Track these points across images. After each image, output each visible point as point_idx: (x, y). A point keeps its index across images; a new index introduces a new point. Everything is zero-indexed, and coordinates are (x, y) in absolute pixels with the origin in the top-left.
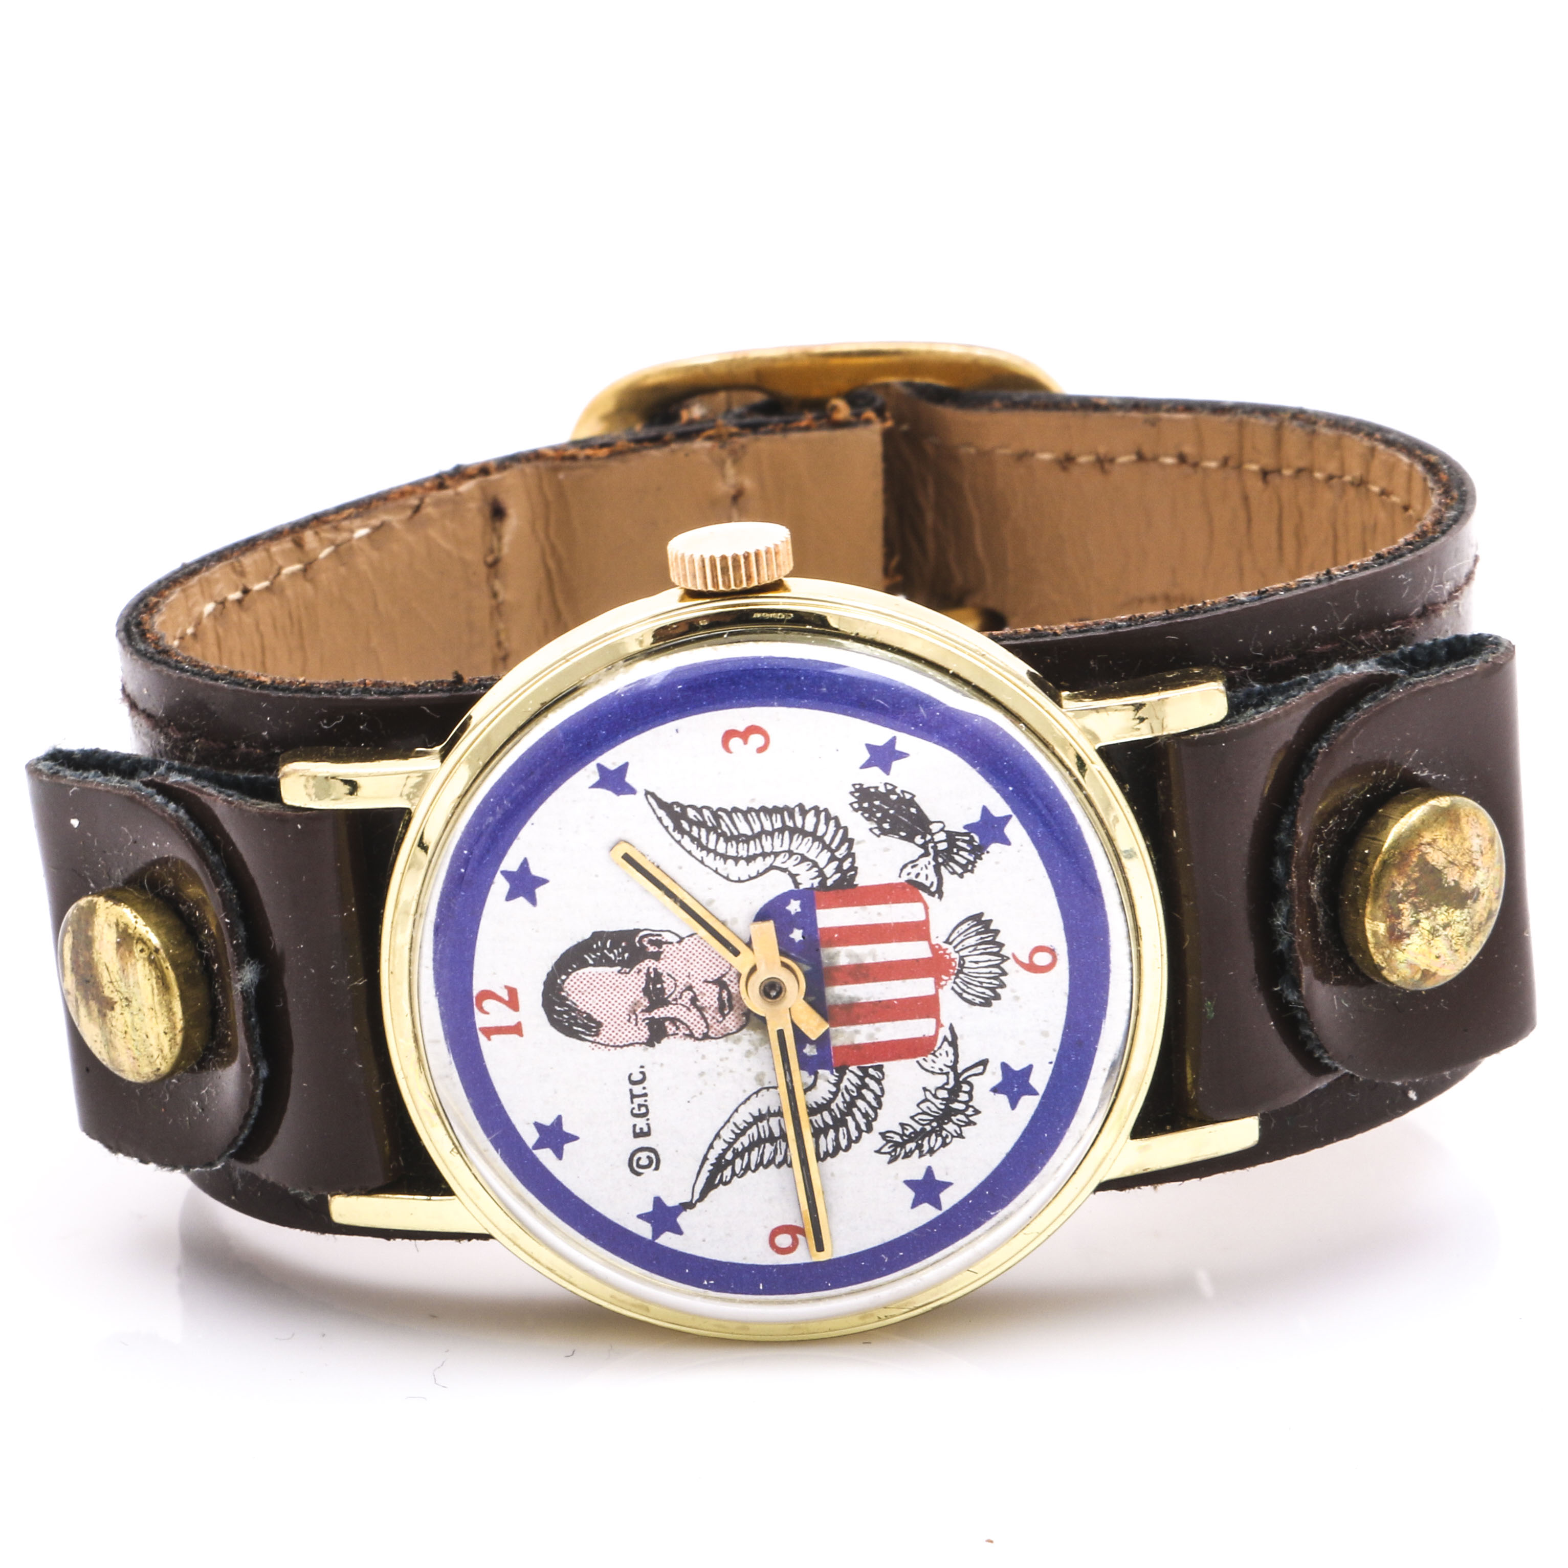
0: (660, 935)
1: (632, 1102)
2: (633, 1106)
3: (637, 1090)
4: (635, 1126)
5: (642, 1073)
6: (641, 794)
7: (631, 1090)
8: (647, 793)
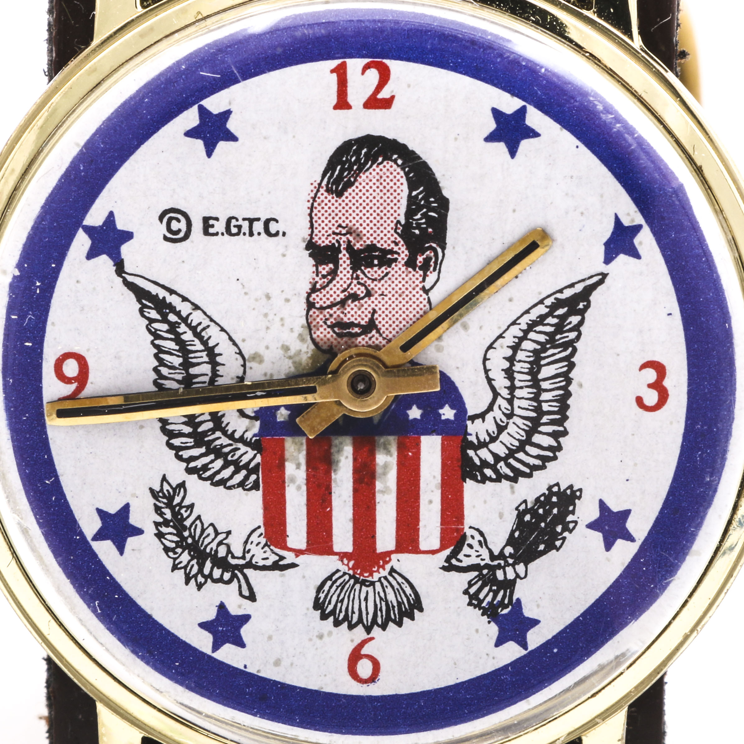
0: (435, 270)
1: (244, 219)
2: (240, 219)
3: (258, 227)
4: (217, 219)
5: (277, 234)
6: (604, 268)
7: (258, 219)
8: (604, 276)
